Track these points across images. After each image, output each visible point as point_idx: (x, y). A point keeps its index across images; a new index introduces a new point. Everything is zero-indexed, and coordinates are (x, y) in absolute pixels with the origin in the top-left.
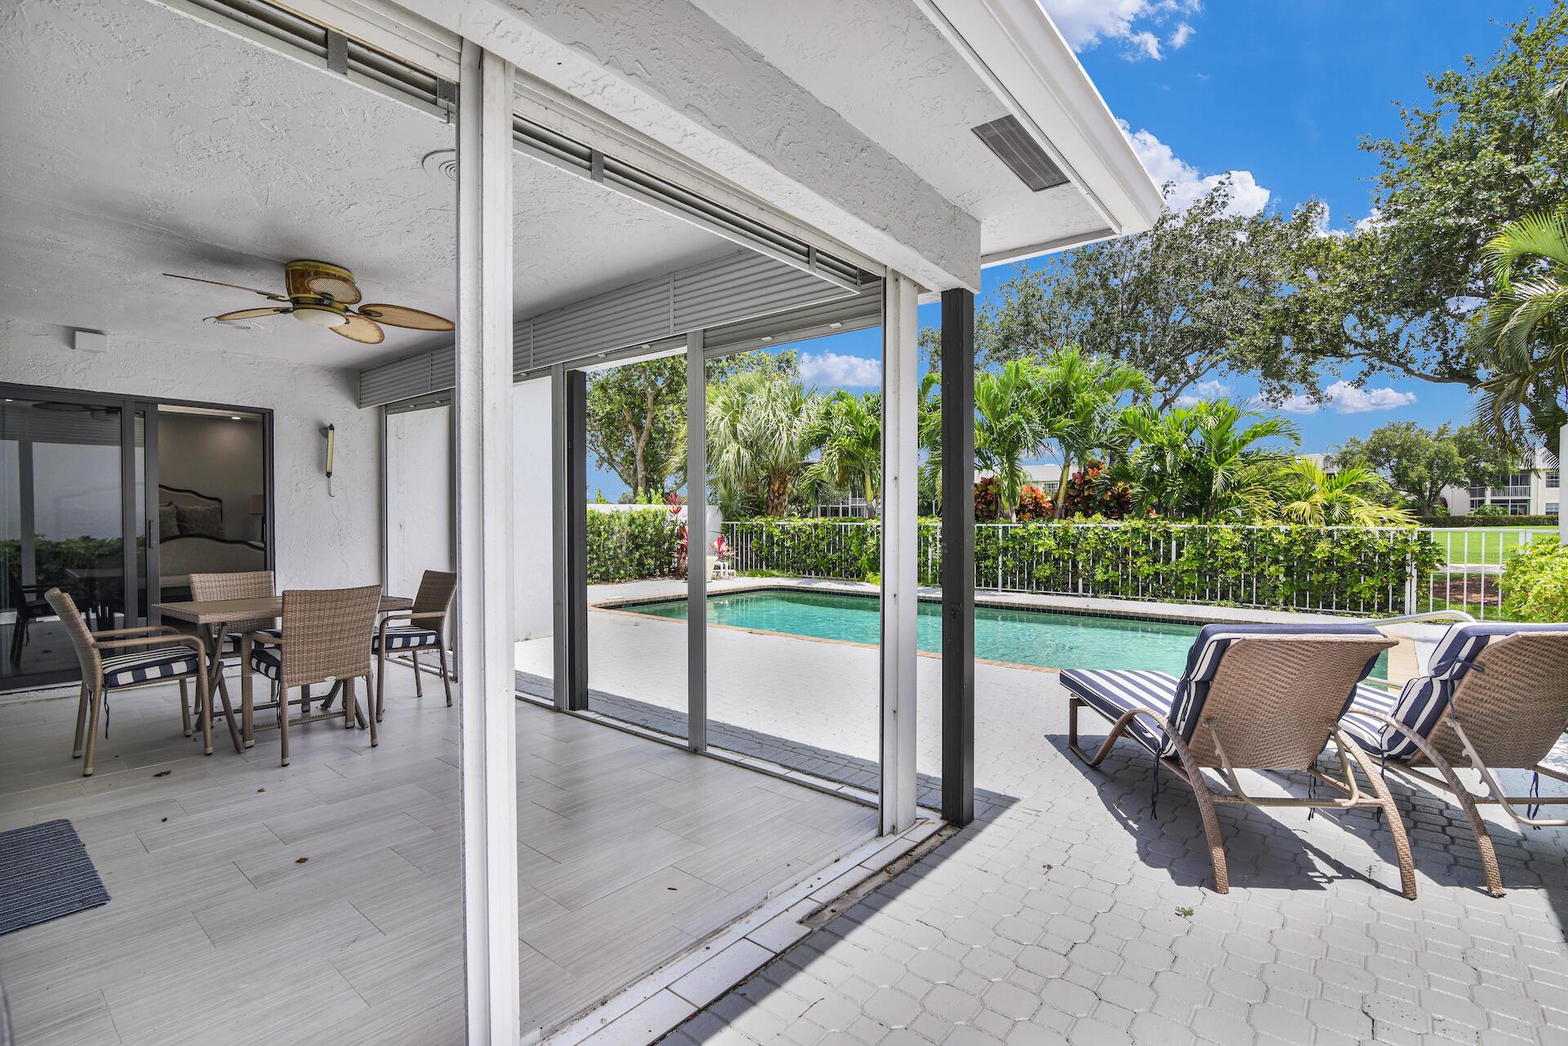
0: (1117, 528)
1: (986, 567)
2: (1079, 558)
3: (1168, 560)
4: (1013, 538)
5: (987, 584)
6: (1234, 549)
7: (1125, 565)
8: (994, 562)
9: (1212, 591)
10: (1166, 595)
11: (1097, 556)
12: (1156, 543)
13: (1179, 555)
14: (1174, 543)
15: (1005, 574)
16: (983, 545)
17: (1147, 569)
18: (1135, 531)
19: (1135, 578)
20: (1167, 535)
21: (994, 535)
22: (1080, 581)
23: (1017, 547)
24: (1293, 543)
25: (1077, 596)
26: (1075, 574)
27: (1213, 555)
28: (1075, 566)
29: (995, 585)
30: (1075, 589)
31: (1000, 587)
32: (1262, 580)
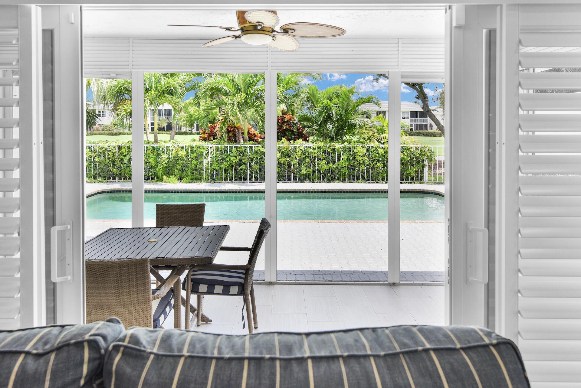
0: (311, 147)
1: (241, 169)
2: (292, 163)
3: (334, 163)
5: (240, 179)
6: (363, 156)
7: (314, 165)
8: (246, 167)
9: (353, 176)
10: (334, 179)
11: (300, 162)
12: (328, 154)
13: (339, 160)
14: (337, 154)
15: (251, 172)
16: (240, 157)
17: (326, 167)
18: (319, 148)
19: (319, 171)
20: (334, 150)
21: (245, 151)
22: (292, 174)
23: (259, 158)
25: (291, 182)
26: (290, 172)
27: (354, 158)
28: (289, 166)
29: (245, 179)
30: (290, 179)
31: (248, 181)
32: (373, 170)
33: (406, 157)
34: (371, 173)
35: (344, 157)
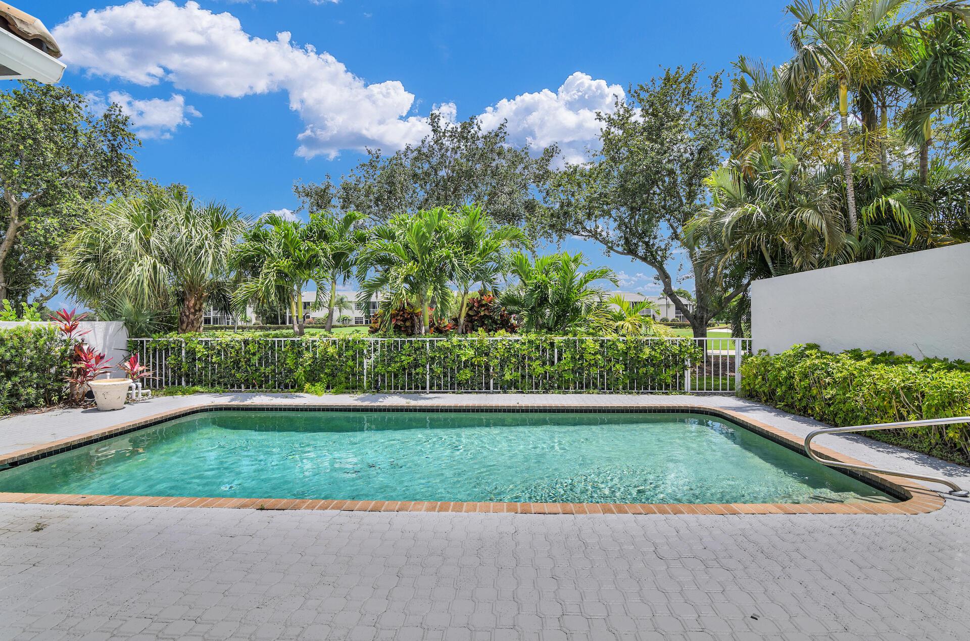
0: (518, 340)
1: (417, 374)
2: (491, 364)
3: (552, 363)
4: (440, 349)
5: (417, 387)
6: (595, 354)
7: (523, 368)
8: (424, 370)
9: (581, 383)
10: (553, 387)
11: (503, 363)
12: (544, 350)
13: (559, 359)
14: (556, 350)
15: (432, 378)
16: (415, 356)
17: (540, 370)
18: (530, 342)
19: (530, 376)
20: (552, 344)
21: (423, 347)
22: (492, 381)
23: (442, 356)
24: (629, 348)
25: (489, 393)
26: (488, 376)
27: (582, 357)
28: (487, 369)
29: (424, 388)
30: (488, 388)
31: (428, 390)
32: (610, 374)
33: (658, 355)
34: (607, 379)
35: (567, 355)
